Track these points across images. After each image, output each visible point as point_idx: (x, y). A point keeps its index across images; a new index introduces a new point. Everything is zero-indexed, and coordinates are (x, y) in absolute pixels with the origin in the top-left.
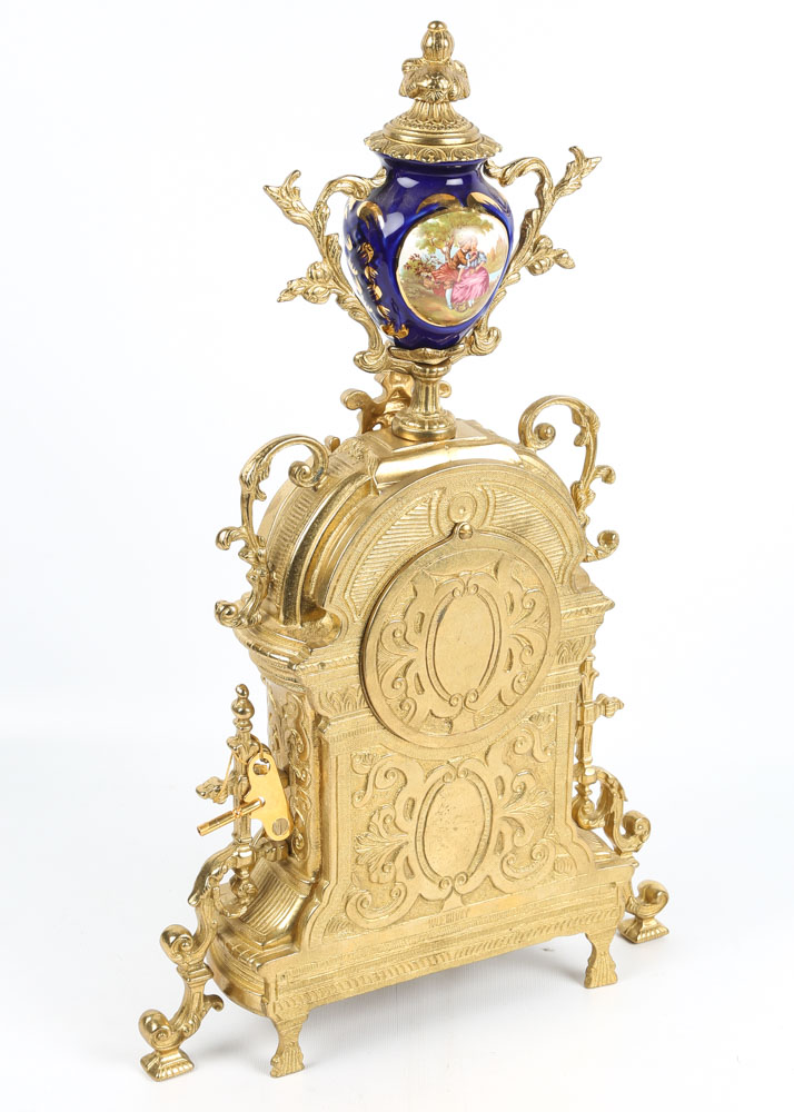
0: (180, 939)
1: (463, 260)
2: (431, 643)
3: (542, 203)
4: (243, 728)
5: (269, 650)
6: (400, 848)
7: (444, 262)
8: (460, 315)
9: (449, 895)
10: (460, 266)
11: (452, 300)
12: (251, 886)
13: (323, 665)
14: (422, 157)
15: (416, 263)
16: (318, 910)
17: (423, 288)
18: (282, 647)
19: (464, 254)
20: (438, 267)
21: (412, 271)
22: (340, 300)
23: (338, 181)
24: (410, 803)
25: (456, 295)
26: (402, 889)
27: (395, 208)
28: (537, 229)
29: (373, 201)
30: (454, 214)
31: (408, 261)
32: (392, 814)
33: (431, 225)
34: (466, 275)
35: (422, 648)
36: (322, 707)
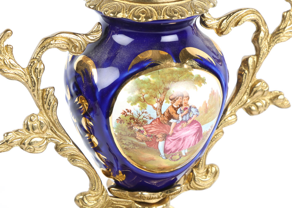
1: (174, 115)
3: (258, 50)
7: (155, 117)
8: (173, 163)
10: (172, 121)
11: (165, 151)
14: (134, 16)
15: (128, 118)
17: (135, 141)
19: (176, 109)
20: (149, 121)
21: (125, 125)
22: (58, 148)
23: (53, 37)
25: (169, 147)
27: (109, 63)
28: (254, 74)
29: (88, 56)
30: (166, 70)
31: (120, 115)
33: (143, 82)
34: (179, 128)
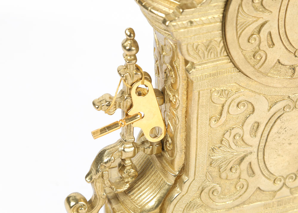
0: (78, 205)
2: (283, 8)
4: (130, 61)
5: (150, 5)
6: (245, 156)
9: (281, 188)
12: (133, 171)
13: (191, 22)
16: (179, 197)
18: (161, 4)
24: (256, 125)
26: (245, 183)
32: (241, 132)
35: (275, 11)
36: (189, 54)
